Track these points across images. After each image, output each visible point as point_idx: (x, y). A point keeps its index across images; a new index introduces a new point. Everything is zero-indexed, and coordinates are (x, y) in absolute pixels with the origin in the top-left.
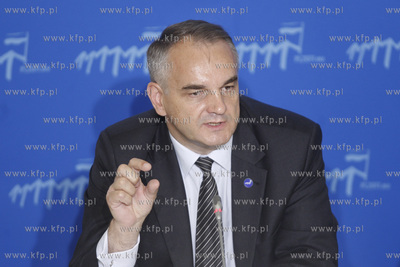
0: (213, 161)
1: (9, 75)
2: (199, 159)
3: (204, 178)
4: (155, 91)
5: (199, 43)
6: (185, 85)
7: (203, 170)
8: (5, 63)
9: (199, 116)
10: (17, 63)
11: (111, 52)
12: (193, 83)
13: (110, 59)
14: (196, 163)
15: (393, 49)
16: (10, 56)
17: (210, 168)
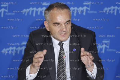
0: (63, 44)
1: (2, 16)
2: (59, 43)
3: (61, 48)
4: (46, 23)
5: (59, 10)
6: (54, 22)
7: (60, 46)
8: (1, 12)
9: (58, 32)
10: (5, 12)
11: (33, 9)
12: (56, 22)
13: (33, 11)
14: (58, 44)
15: (117, 10)
16: (3, 10)
17: (62, 46)
